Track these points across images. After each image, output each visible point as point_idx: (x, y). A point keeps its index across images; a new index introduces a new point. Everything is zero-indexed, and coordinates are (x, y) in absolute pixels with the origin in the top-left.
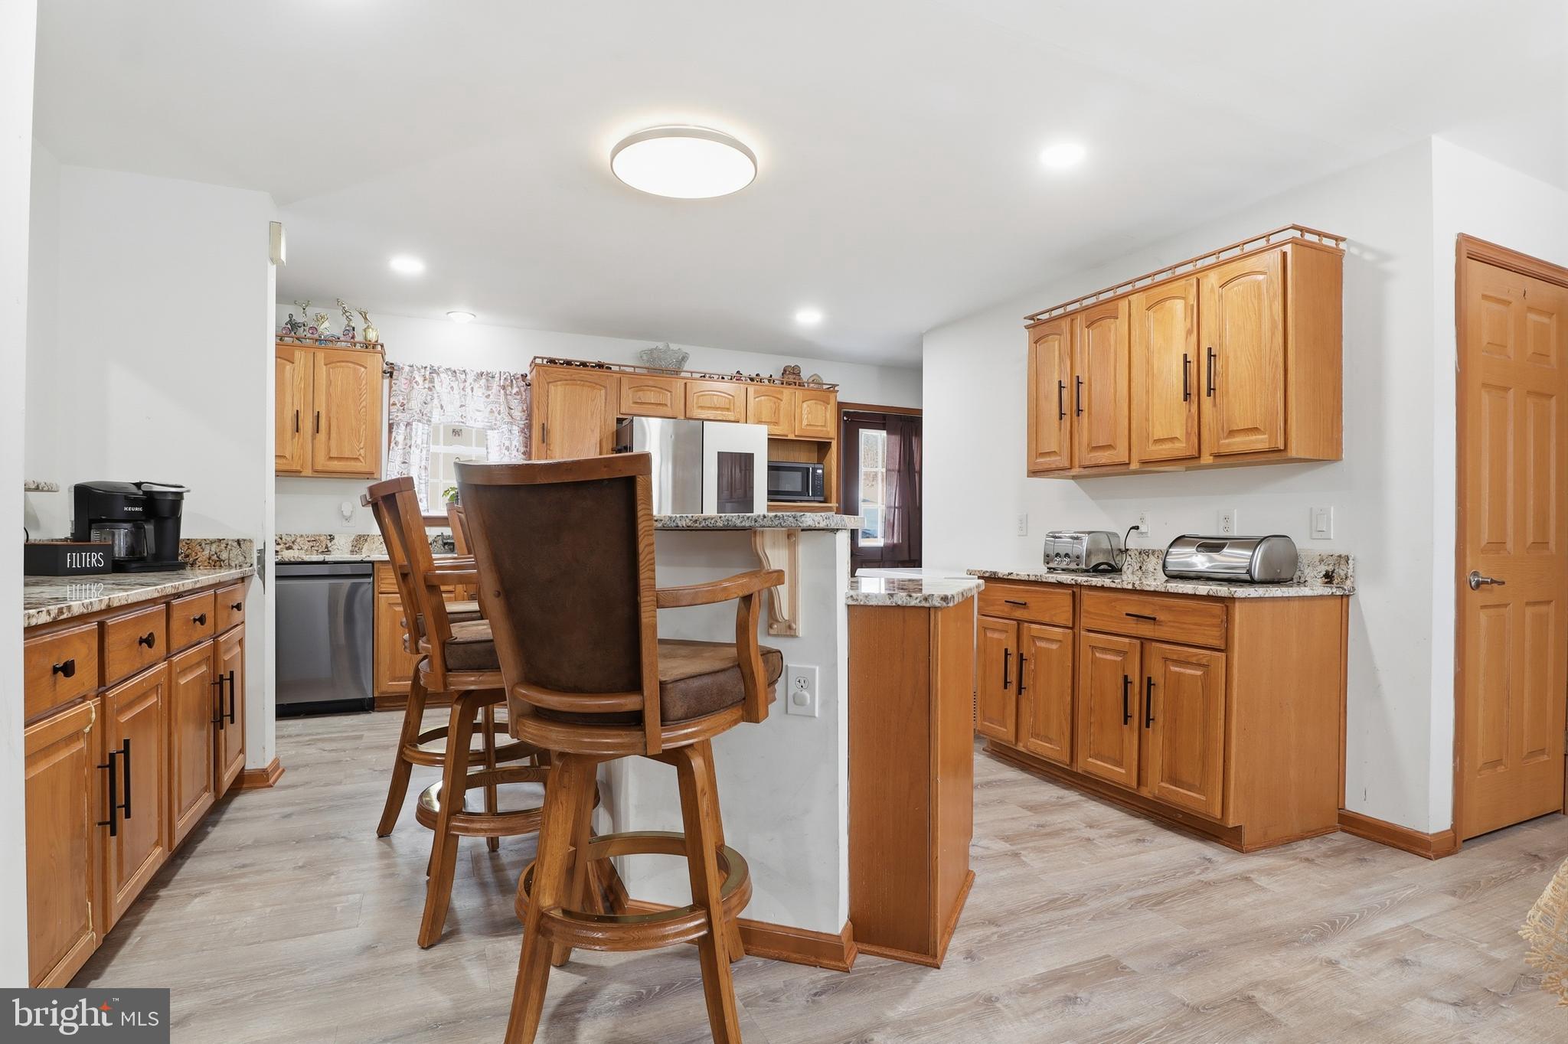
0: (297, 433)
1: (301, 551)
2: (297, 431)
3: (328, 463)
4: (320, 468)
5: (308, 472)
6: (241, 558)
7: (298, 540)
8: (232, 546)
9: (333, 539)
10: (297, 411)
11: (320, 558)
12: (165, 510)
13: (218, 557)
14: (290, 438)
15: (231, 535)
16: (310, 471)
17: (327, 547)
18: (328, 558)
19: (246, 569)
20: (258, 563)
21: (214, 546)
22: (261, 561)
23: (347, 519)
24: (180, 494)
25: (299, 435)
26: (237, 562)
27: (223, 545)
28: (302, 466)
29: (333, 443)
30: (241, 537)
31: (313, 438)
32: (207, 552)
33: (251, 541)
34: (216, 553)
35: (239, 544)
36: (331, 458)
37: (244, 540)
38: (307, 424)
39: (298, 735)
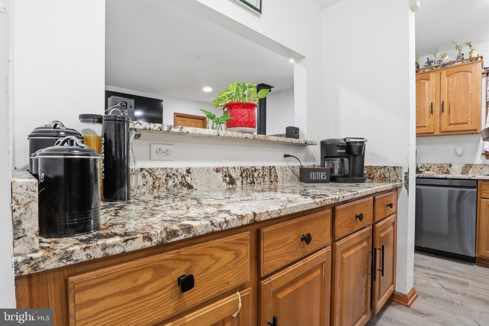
0: (432, 114)
1: (434, 172)
2: (432, 113)
3: (449, 127)
4: (444, 130)
5: (437, 133)
6: (396, 177)
7: (432, 166)
8: (391, 170)
9: (451, 166)
10: (432, 103)
11: (444, 176)
12: (355, 151)
13: (384, 176)
14: (428, 116)
15: (391, 164)
16: (439, 132)
17: (448, 170)
18: (449, 176)
19: (398, 183)
20: (405, 180)
21: (382, 170)
22: (407, 179)
23: (460, 156)
24: (362, 142)
25: (433, 115)
26: (393, 179)
27: (387, 170)
28: (434, 130)
29: (452, 116)
30: (396, 165)
31: (440, 115)
32: (379, 173)
33: (401, 168)
34: (383, 174)
35: (395, 169)
36: (450, 124)
37: (397, 167)
38: (437, 109)
39: (429, 268)
